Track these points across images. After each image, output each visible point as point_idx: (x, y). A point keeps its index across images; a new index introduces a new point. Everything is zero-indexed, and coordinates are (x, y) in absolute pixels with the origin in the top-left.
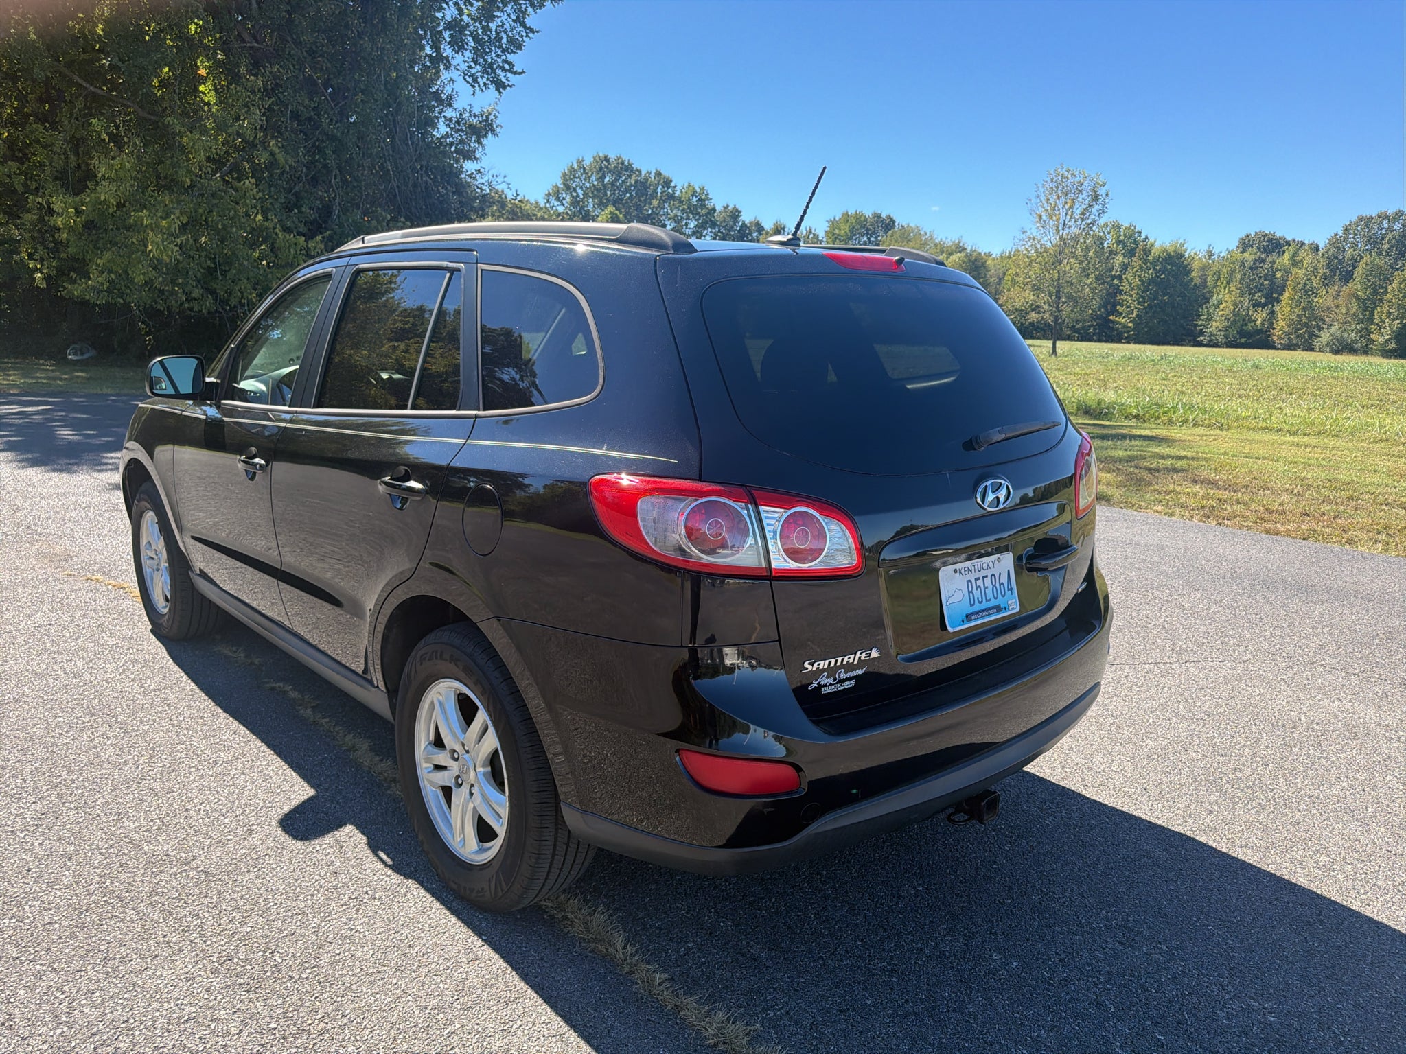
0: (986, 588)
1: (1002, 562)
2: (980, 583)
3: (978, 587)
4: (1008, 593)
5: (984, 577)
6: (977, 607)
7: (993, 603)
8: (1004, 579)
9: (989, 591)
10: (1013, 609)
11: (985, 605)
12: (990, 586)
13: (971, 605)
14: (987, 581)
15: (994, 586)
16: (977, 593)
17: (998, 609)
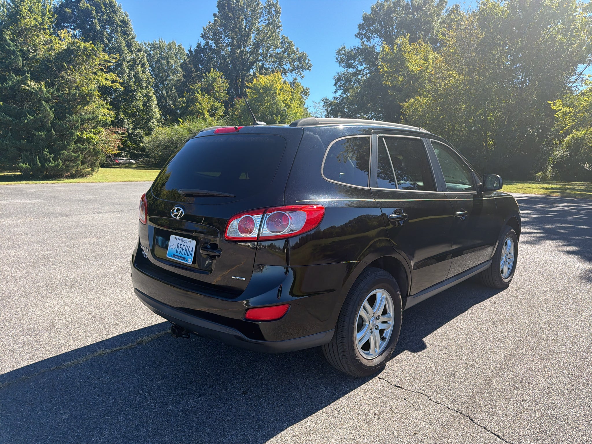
0: (183, 249)
1: (191, 243)
2: (182, 246)
3: (180, 247)
4: (190, 256)
5: (184, 245)
6: (178, 254)
7: (183, 256)
8: (190, 250)
9: (184, 251)
10: (189, 262)
11: (180, 255)
12: (185, 250)
13: (177, 252)
14: (184, 247)
15: (186, 250)
16: (180, 249)
17: (184, 259)
